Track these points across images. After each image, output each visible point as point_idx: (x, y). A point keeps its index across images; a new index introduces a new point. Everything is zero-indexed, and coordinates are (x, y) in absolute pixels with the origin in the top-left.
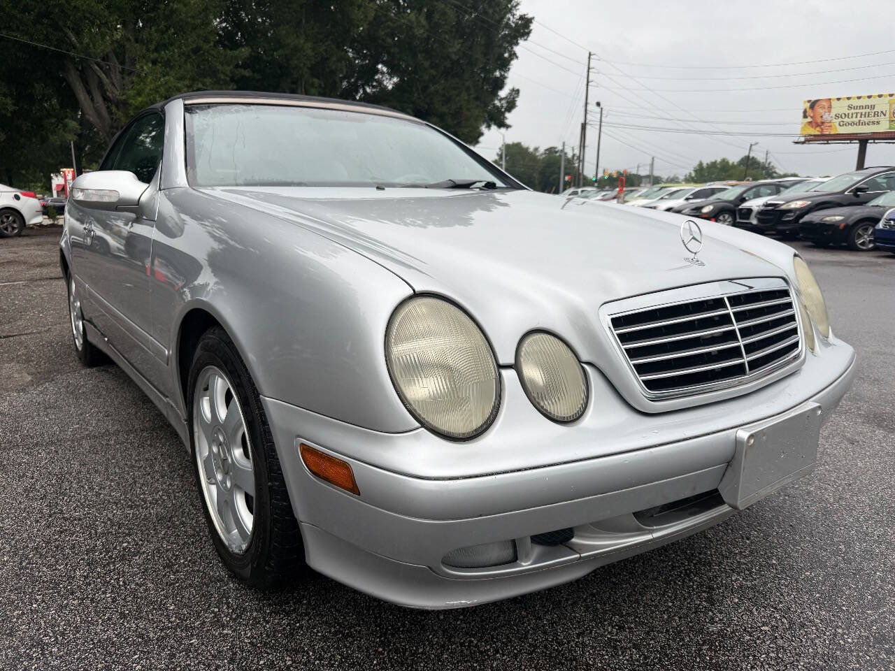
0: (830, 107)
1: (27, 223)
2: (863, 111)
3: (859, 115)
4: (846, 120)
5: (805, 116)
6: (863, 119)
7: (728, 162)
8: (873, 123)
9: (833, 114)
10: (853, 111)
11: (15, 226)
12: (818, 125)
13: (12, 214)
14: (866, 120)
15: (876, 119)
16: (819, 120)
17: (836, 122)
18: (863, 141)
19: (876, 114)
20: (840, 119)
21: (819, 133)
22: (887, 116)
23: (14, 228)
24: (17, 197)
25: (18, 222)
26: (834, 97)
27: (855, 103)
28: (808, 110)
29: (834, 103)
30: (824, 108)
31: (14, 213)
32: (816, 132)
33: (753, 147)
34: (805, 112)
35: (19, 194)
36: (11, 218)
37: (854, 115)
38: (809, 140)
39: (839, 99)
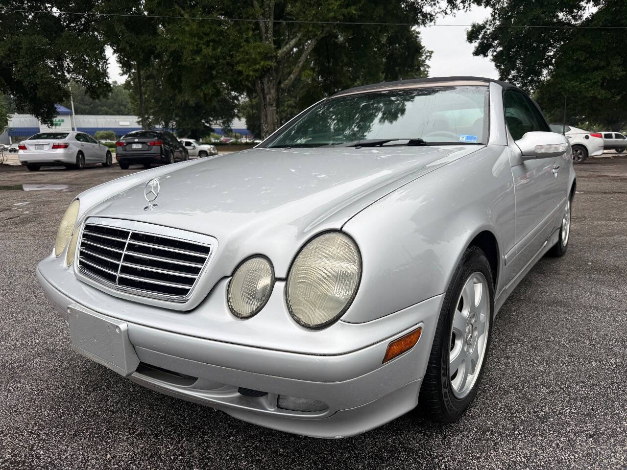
1: (589, 155)
11: (580, 156)
13: (580, 149)
23: (579, 158)
24: (587, 137)
25: (583, 154)
31: (582, 148)
35: (589, 135)
36: (579, 151)
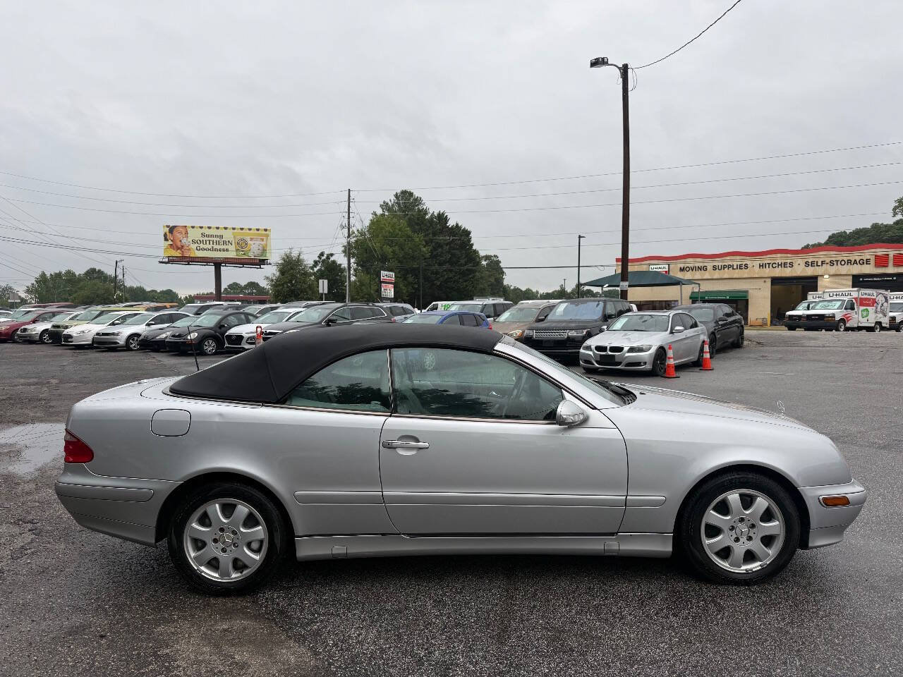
0: (187, 233)
2: (215, 239)
3: (211, 242)
4: (202, 246)
5: (166, 239)
6: (215, 247)
7: (74, 274)
8: (224, 250)
9: (190, 240)
10: (206, 238)
12: (178, 248)
14: (218, 247)
15: (225, 247)
16: (179, 244)
17: (194, 246)
18: (218, 265)
19: (224, 243)
20: (196, 245)
21: (180, 255)
22: (233, 244)
26: (189, 225)
27: (207, 232)
28: (168, 234)
29: (190, 230)
30: (182, 233)
32: (178, 254)
33: (118, 263)
34: (165, 235)
37: (208, 242)
38: (171, 261)
39: (193, 227)
